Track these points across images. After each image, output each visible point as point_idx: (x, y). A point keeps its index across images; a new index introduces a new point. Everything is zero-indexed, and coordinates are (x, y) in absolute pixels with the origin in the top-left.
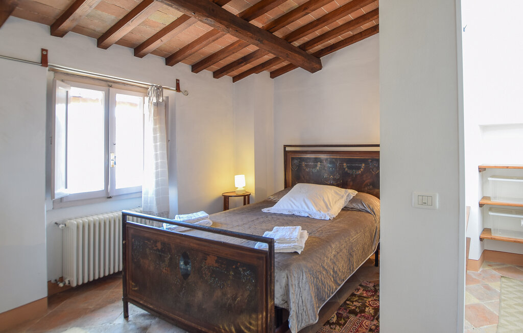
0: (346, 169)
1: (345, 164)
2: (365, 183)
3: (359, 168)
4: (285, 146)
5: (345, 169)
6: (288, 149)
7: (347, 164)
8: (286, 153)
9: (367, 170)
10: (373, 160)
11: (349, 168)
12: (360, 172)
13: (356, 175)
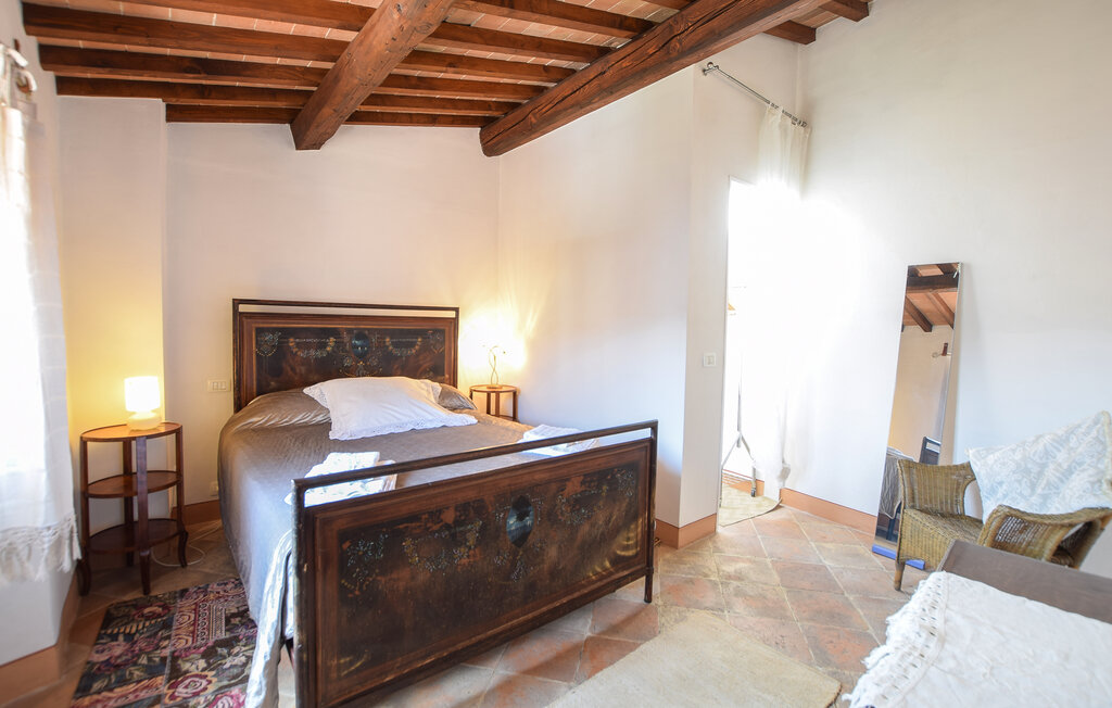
0: (391, 348)
1: (388, 340)
2: (422, 368)
3: (412, 345)
4: (236, 302)
5: (388, 347)
6: (243, 308)
7: (391, 338)
8: (238, 317)
9: (425, 348)
10: (436, 331)
11: (396, 345)
12: (414, 351)
13: (408, 357)
